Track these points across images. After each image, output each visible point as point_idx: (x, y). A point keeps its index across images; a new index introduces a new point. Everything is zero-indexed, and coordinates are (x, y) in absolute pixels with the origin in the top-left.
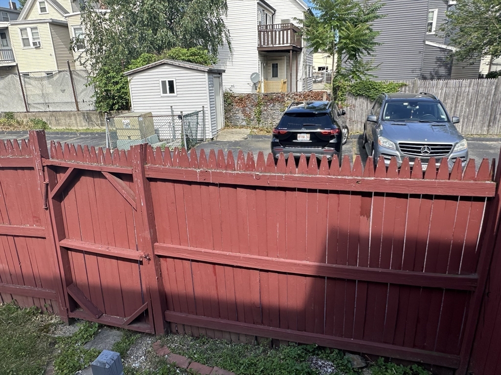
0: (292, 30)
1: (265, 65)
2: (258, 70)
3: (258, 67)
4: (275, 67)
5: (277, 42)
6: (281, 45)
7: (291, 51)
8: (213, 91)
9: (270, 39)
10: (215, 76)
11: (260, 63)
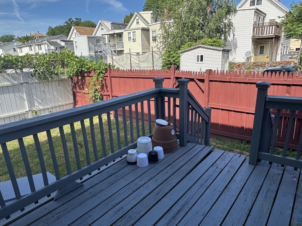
0: (276, 26)
1: (255, 47)
2: (250, 50)
3: (251, 48)
4: (262, 48)
5: (265, 33)
6: (268, 35)
7: (274, 38)
8: (224, 61)
9: (260, 32)
10: (225, 52)
11: (252, 46)
